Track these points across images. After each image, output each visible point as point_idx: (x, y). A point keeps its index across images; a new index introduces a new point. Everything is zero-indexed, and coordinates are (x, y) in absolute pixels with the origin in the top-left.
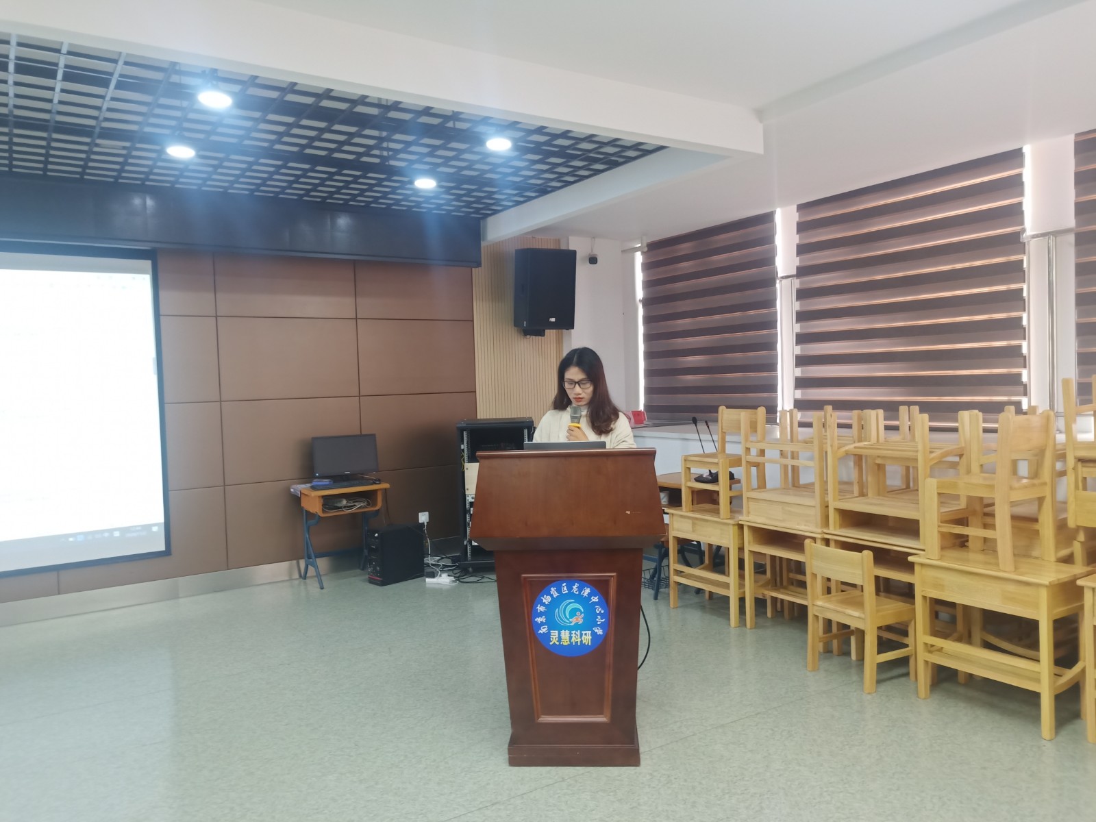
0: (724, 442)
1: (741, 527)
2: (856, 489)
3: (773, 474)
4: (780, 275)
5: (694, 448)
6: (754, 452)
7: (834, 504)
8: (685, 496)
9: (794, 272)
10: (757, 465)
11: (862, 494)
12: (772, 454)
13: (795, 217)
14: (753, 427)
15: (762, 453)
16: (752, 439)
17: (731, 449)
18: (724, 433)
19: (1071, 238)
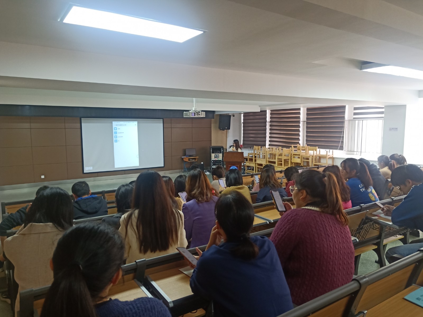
0: (255, 151)
1: (256, 164)
2: (271, 158)
3: (261, 156)
4: (267, 121)
5: (250, 152)
6: (258, 153)
7: (268, 160)
8: (248, 159)
9: (270, 121)
10: (259, 155)
11: (272, 159)
12: (261, 153)
13: (270, 112)
14: (258, 149)
15: (260, 153)
16: (258, 151)
17: (256, 152)
18: (255, 150)
19: (306, 122)
